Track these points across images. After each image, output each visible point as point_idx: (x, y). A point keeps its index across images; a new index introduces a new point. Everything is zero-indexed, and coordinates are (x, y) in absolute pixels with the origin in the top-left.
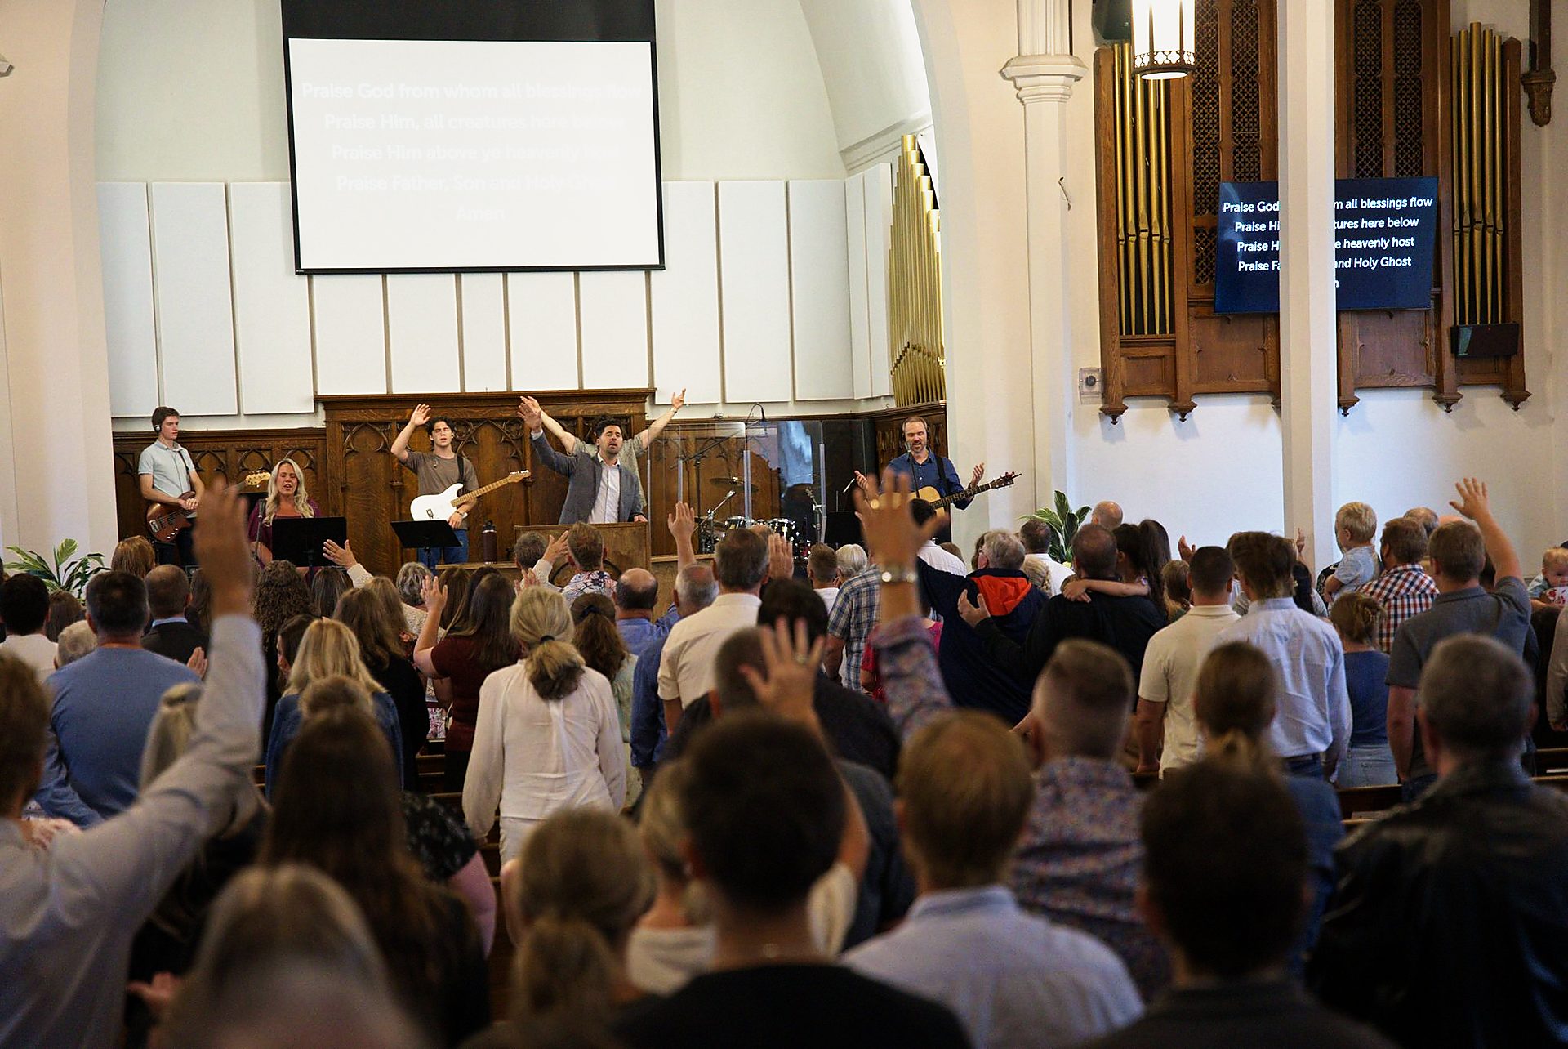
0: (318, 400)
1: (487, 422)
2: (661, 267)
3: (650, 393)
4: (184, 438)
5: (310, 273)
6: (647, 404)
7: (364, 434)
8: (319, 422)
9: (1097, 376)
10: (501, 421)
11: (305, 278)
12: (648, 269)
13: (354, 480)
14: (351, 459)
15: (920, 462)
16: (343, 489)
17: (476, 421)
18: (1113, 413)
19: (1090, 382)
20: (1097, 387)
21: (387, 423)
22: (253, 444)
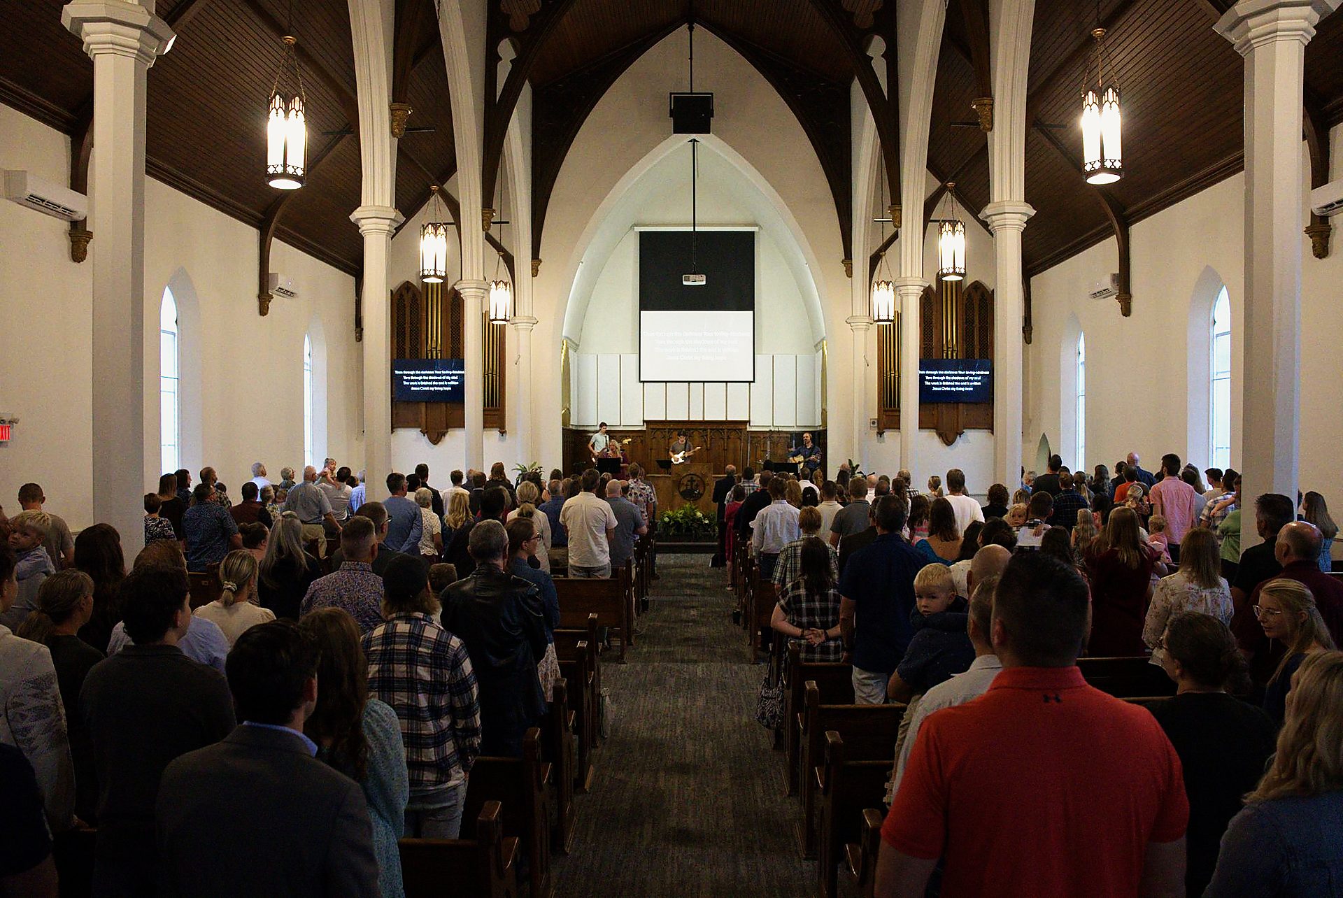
0: (644, 421)
1: (696, 429)
2: (754, 382)
3: (749, 422)
4: (608, 432)
5: (644, 382)
6: (748, 426)
7: (658, 432)
8: (644, 428)
9: (876, 421)
10: (700, 429)
11: (642, 384)
12: (750, 382)
13: (654, 447)
14: (654, 440)
15: (808, 447)
16: (651, 449)
17: (692, 429)
18: (880, 434)
19: (874, 423)
20: (876, 425)
21: (665, 429)
22: (623, 434)
